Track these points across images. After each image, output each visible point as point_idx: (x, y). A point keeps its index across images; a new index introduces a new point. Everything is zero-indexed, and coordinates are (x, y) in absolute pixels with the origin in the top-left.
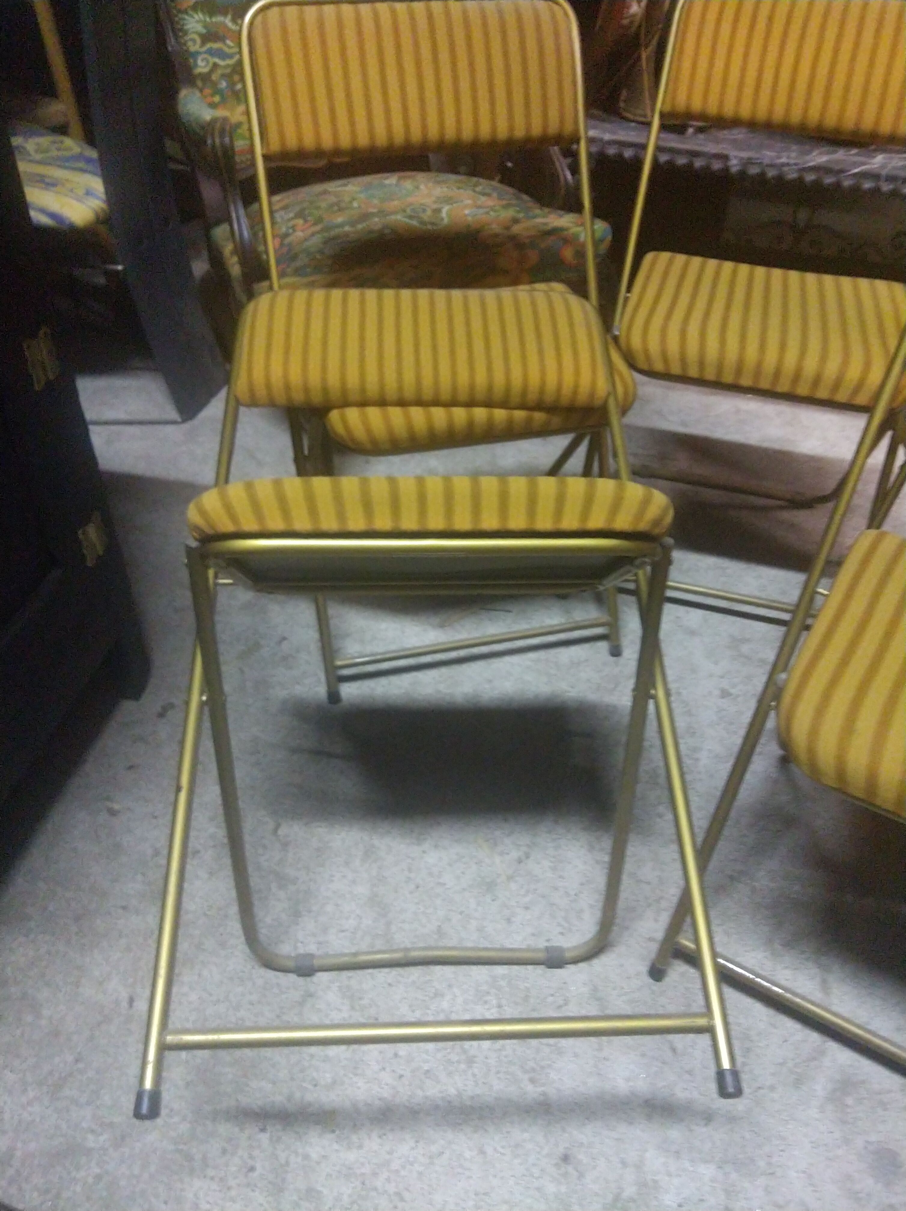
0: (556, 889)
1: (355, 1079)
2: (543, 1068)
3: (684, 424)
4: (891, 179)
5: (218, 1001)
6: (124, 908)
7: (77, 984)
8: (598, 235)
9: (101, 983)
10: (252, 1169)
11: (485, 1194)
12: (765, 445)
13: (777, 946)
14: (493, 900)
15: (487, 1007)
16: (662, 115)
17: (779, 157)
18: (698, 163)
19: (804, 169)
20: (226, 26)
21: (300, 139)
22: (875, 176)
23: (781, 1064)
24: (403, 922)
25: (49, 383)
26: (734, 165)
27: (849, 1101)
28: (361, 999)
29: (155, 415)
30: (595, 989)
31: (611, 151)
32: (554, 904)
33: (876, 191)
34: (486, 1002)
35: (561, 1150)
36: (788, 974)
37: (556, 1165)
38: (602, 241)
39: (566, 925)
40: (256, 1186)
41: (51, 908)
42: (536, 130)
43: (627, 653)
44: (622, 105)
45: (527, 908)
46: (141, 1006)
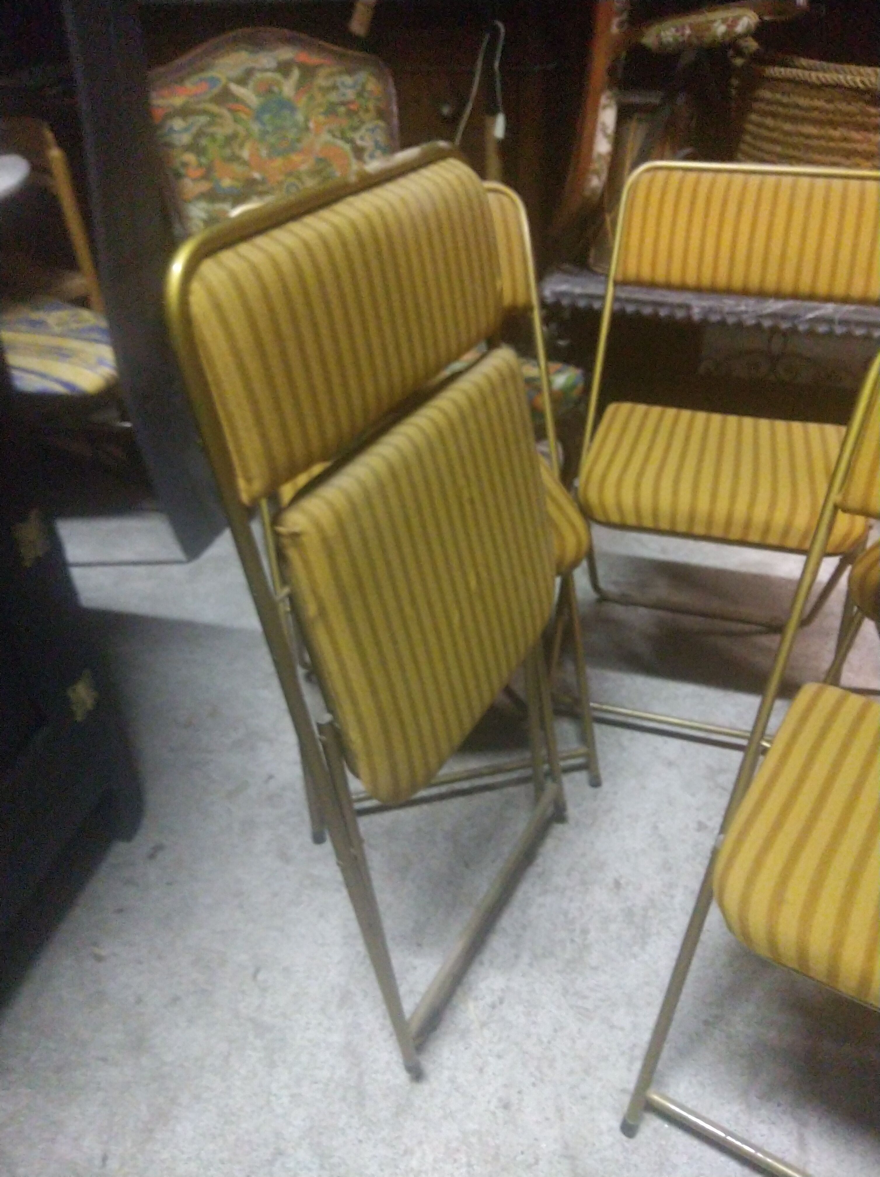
0: (529, 1036)
4: (843, 322)
5: (190, 1159)
6: (104, 1060)
7: (53, 1140)
8: (570, 382)
9: (76, 1139)
14: (466, 1048)
15: (456, 1165)
17: (738, 305)
18: (663, 313)
19: (761, 316)
22: (829, 321)
24: (376, 1072)
26: (697, 313)
28: (331, 1157)
29: (162, 555)
30: (566, 1146)
32: (527, 1053)
33: (830, 334)
34: (455, 1161)
36: (764, 1129)
38: (573, 387)
39: (537, 1074)
41: (33, 1059)
43: (606, 786)
44: (591, 260)
45: (499, 1057)
46: (113, 1164)
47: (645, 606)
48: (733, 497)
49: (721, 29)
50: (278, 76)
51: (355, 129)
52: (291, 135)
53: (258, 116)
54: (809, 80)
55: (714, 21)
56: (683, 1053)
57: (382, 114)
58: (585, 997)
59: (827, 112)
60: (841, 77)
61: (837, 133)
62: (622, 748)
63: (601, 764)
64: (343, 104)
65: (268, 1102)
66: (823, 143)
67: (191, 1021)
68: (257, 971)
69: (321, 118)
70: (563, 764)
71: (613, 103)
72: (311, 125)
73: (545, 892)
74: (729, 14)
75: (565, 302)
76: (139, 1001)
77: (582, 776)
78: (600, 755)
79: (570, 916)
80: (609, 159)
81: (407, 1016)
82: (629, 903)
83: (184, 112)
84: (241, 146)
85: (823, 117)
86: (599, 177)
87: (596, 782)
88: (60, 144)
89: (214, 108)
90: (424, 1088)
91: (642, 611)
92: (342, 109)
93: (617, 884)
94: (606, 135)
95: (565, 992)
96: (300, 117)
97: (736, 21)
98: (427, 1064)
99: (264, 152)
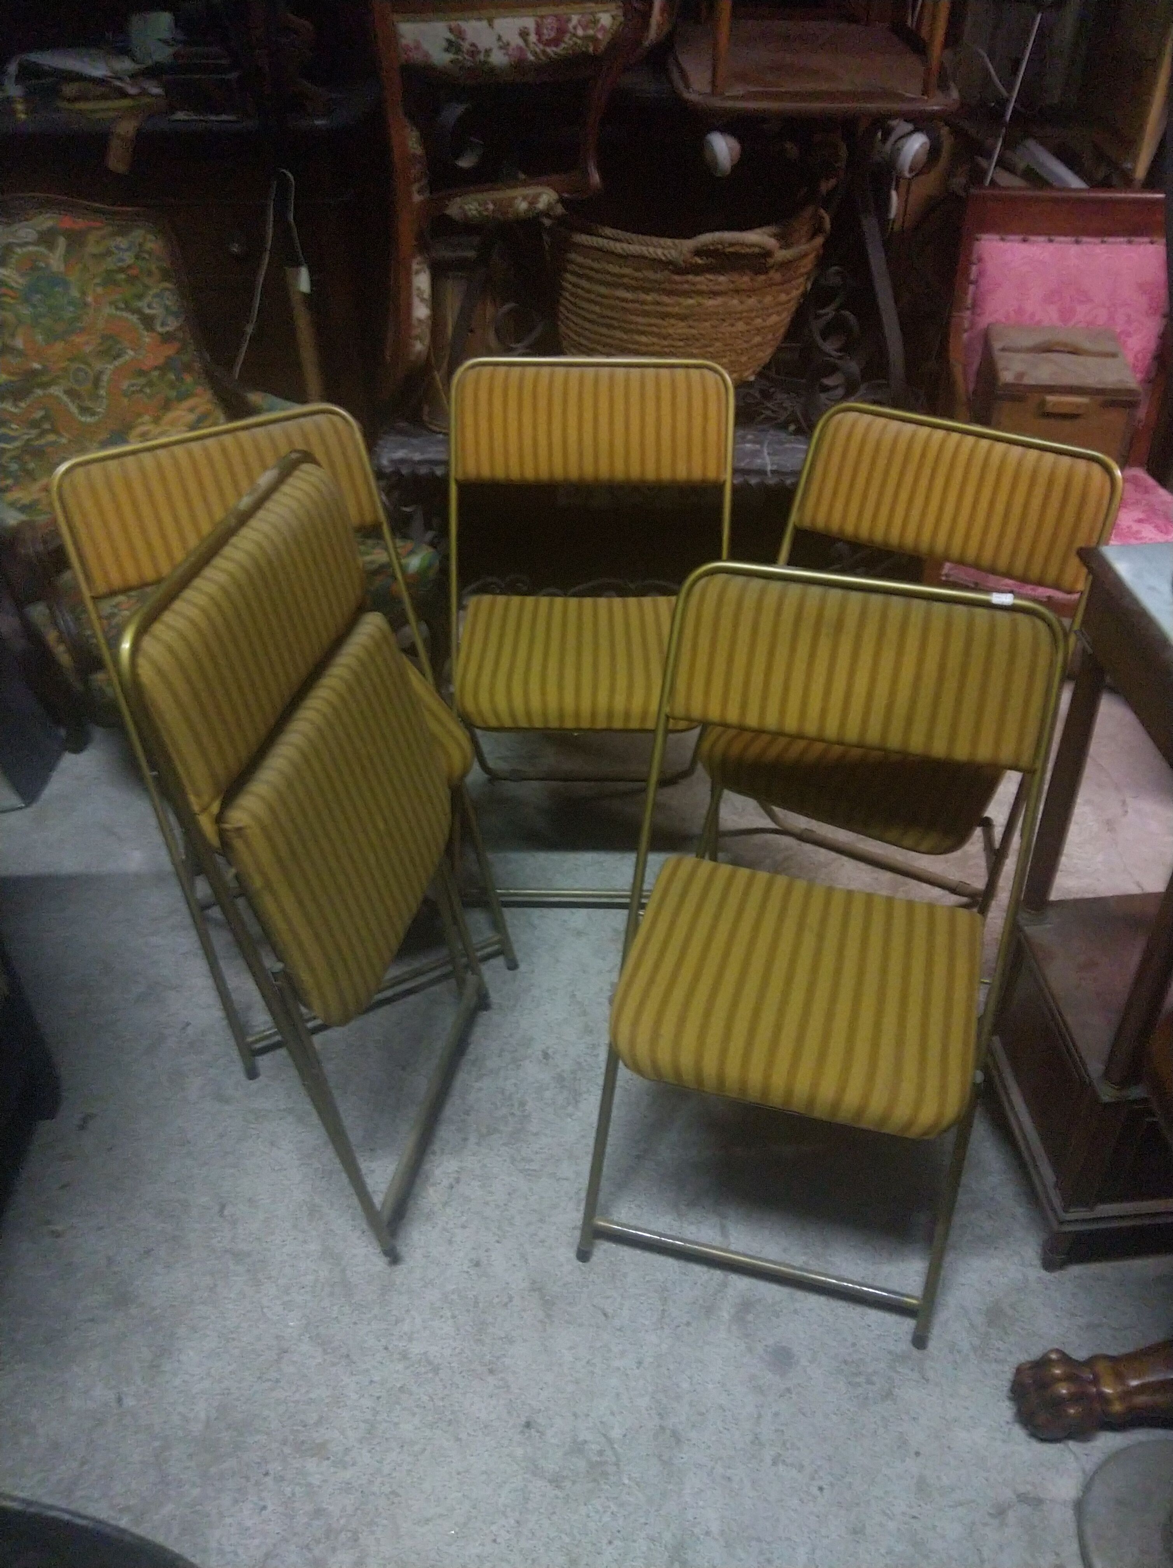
0: (487, 1203)
1: (339, 1411)
2: (498, 1358)
5: (202, 1378)
6: (92, 1320)
7: (63, 1399)
9: (86, 1393)
10: (264, 1508)
11: (467, 1471)
14: (433, 1227)
15: (443, 1320)
23: (694, 1303)
24: (356, 1266)
27: (750, 1317)
28: (332, 1342)
30: (533, 1282)
32: (488, 1218)
34: (442, 1317)
35: (523, 1420)
36: (693, 1228)
37: (522, 1432)
39: (499, 1233)
40: (270, 1520)
41: (19, 1338)
43: (523, 967)
45: (464, 1227)
46: (129, 1402)
47: (537, 779)
49: (523, 206)
50: (42, 249)
51: (140, 297)
52: (69, 313)
53: (27, 299)
54: (615, 251)
55: (516, 198)
56: (621, 1186)
57: (166, 276)
58: (532, 1161)
59: (636, 279)
60: (644, 248)
61: (649, 298)
62: (534, 927)
63: (516, 947)
64: (121, 270)
65: (264, 1314)
66: (637, 305)
67: (168, 1266)
68: (223, 1207)
69: (99, 290)
70: (479, 954)
71: (425, 267)
72: (90, 299)
73: (479, 1078)
74: (530, 191)
75: (405, 471)
76: (110, 1261)
77: (500, 961)
78: (513, 938)
79: (507, 1093)
80: (429, 322)
81: (378, 1206)
82: (558, 1070)
85: (633, 283)
86: (422, 342)
87: (513, 966)
90: (402, 1268)
91: (534, 784)
92: (121, 277)
93: (546, 1055)
94: (422, 300)
95: (513, 1160)
96: (75, 293)
97: (536, 197)
98: (402, 1249)
99: (39, 338)
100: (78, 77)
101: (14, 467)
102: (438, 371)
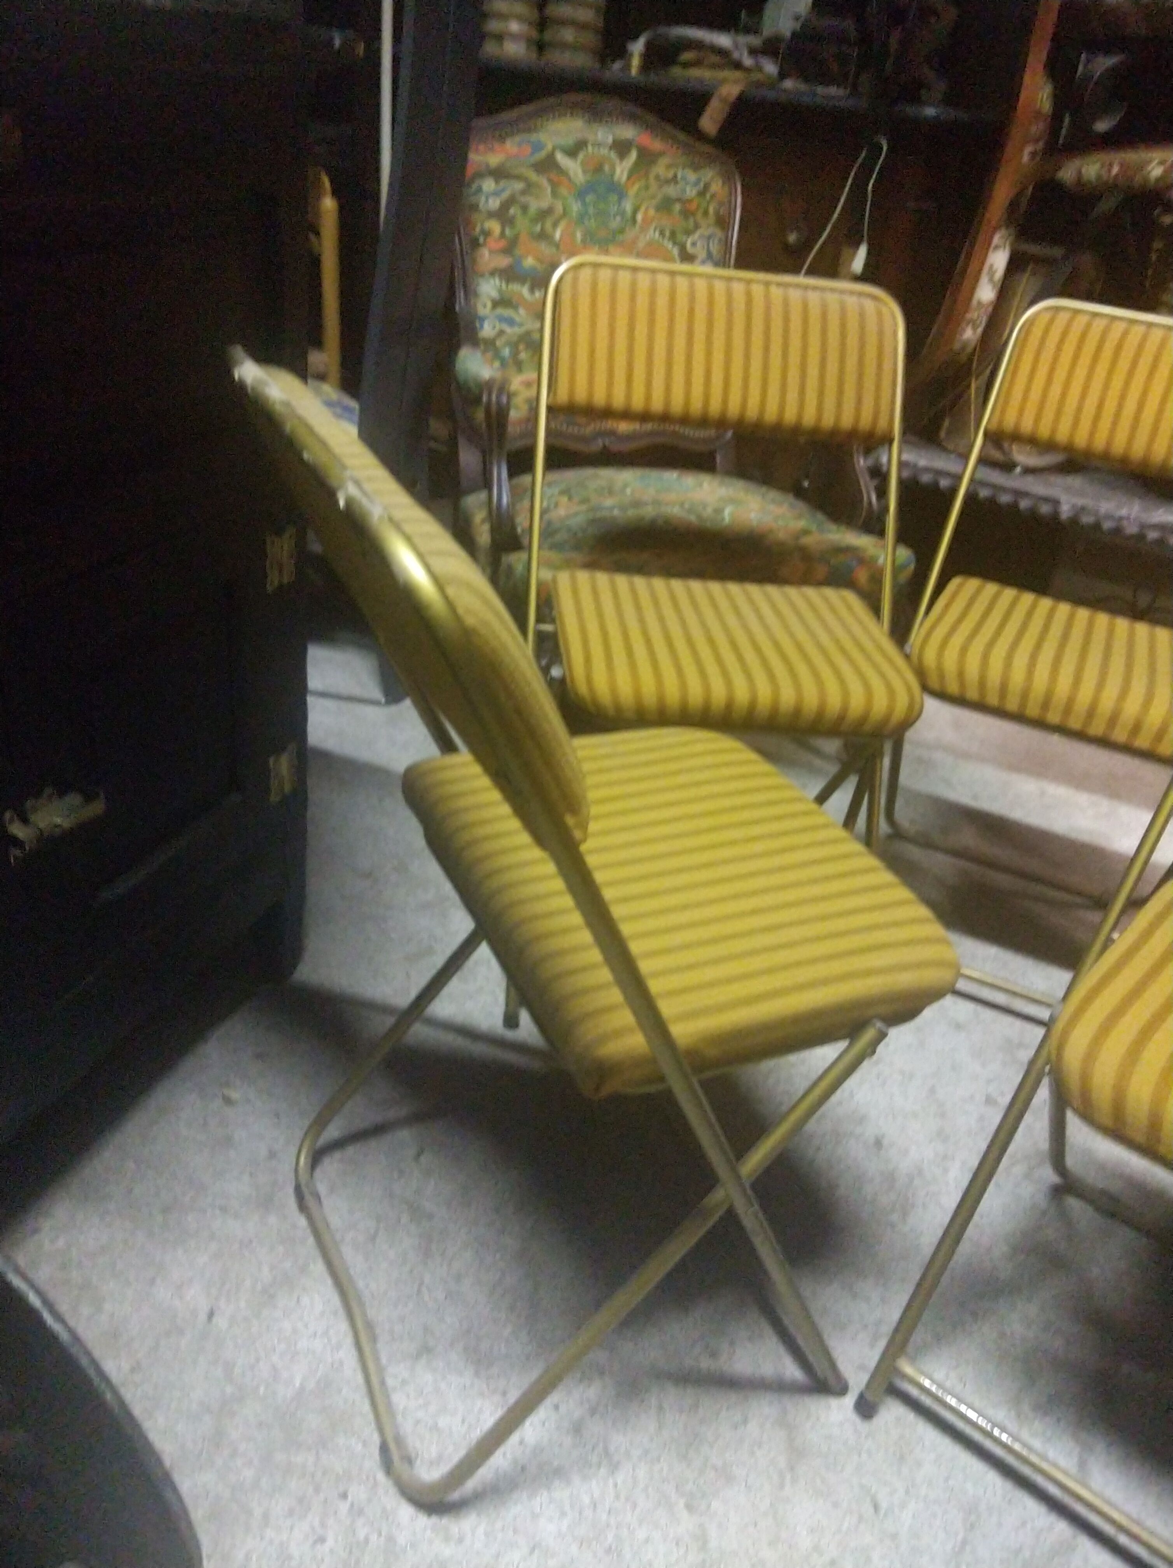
3: (975, 797)
6: (222, 1209)
8: (899, 561)
9: (179, 1288)
10: (322, 1540)
12: (1073, 835)
13: (1026, 1408)
16: (986, 434)
17: (1118, 510)
18: (1024, 504)
20: (521, 295)
21: (591, 394)
25: (281, 586)
26: (1066, 511)
29: (357, 691)
31: (926, 478)
38: (903, 567)
41: (137, 1192)
42: (847, 422)
44: (942, 434)
46: (221, 1322)
47: (947, 852)
48: (1100, 685)
49: (1156, 172)
50: (613, 155)
51: (688, 233)
52: (615, 223)
53: (581, 194)
55: (1150, 162)
57: (723, 223)
64: (680, 201)
69: (652, 212)
71: (1007, 244)
72: (639, 217)
80: (990, 309)
82: (891, 1166)
83: (499, 174)
84: (555, 225)
86: (975, 329)
88: (335, 193)
89: (533, 176)
91: (940, 857)
92: (677, 207)
93: (878, 1143)
94: (991, 280)
96: (628, 207)
99: (579, 236)
100: (699, 45)
101: (506, 352)
102: (977, 379)
